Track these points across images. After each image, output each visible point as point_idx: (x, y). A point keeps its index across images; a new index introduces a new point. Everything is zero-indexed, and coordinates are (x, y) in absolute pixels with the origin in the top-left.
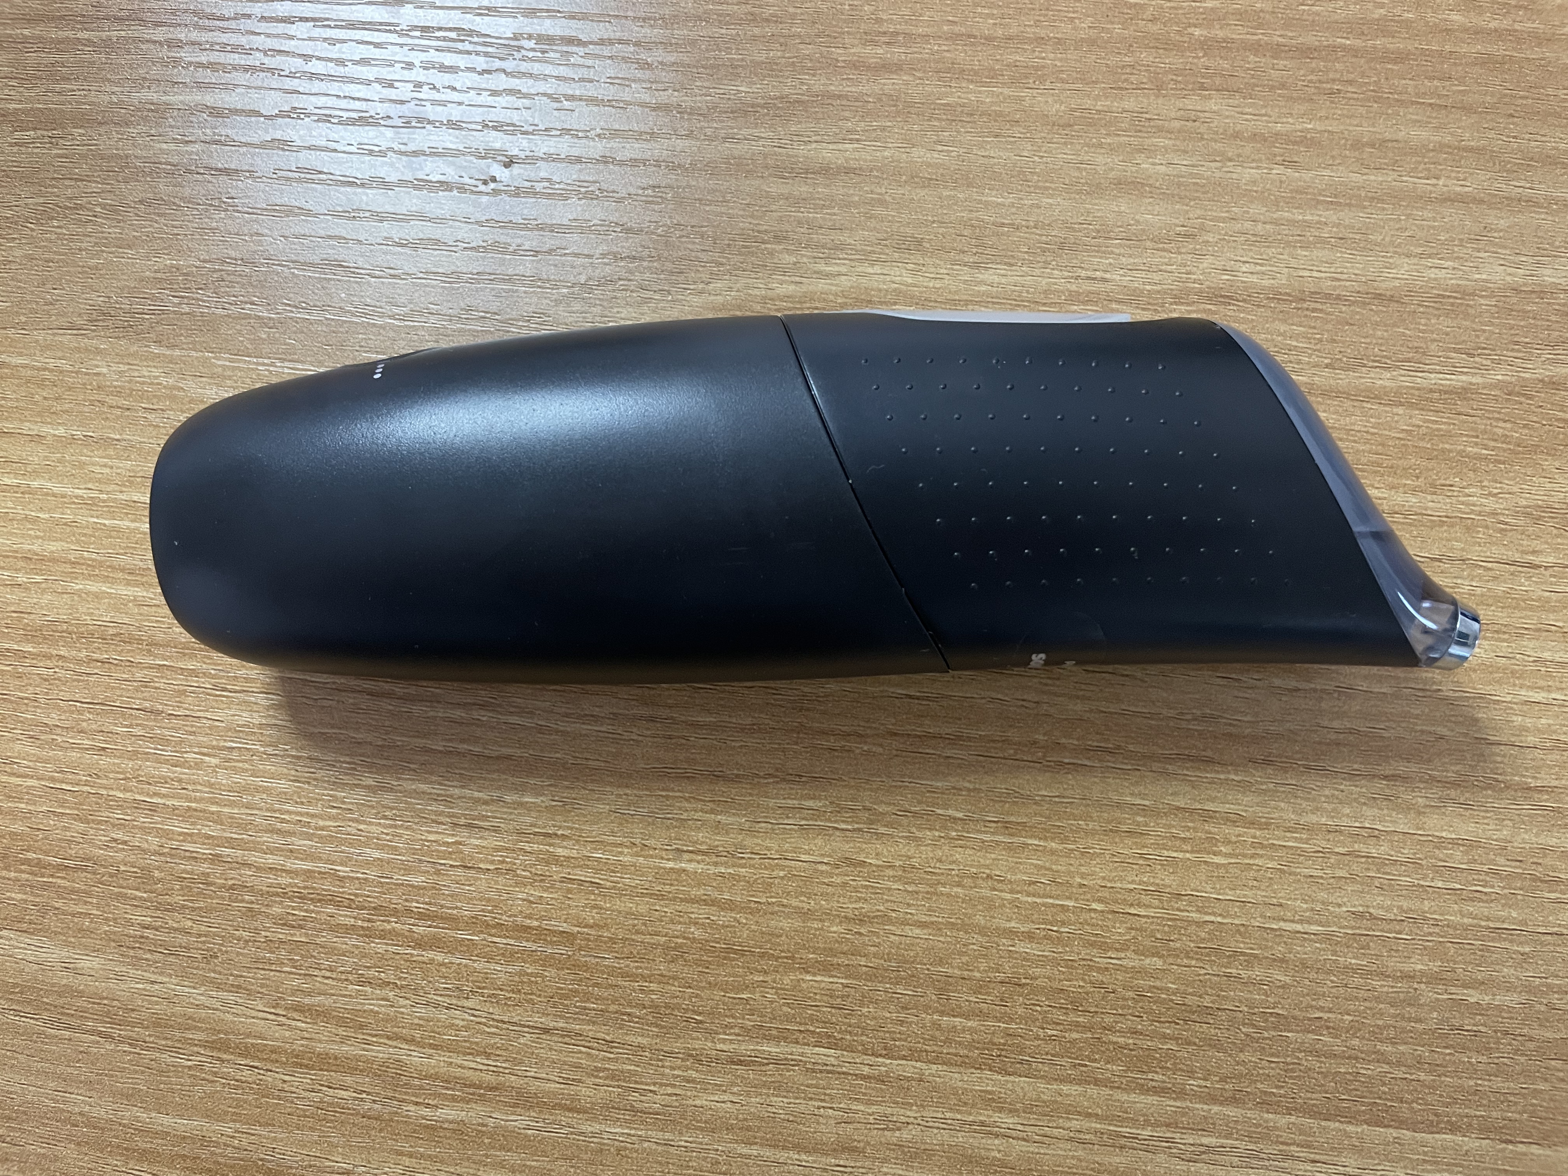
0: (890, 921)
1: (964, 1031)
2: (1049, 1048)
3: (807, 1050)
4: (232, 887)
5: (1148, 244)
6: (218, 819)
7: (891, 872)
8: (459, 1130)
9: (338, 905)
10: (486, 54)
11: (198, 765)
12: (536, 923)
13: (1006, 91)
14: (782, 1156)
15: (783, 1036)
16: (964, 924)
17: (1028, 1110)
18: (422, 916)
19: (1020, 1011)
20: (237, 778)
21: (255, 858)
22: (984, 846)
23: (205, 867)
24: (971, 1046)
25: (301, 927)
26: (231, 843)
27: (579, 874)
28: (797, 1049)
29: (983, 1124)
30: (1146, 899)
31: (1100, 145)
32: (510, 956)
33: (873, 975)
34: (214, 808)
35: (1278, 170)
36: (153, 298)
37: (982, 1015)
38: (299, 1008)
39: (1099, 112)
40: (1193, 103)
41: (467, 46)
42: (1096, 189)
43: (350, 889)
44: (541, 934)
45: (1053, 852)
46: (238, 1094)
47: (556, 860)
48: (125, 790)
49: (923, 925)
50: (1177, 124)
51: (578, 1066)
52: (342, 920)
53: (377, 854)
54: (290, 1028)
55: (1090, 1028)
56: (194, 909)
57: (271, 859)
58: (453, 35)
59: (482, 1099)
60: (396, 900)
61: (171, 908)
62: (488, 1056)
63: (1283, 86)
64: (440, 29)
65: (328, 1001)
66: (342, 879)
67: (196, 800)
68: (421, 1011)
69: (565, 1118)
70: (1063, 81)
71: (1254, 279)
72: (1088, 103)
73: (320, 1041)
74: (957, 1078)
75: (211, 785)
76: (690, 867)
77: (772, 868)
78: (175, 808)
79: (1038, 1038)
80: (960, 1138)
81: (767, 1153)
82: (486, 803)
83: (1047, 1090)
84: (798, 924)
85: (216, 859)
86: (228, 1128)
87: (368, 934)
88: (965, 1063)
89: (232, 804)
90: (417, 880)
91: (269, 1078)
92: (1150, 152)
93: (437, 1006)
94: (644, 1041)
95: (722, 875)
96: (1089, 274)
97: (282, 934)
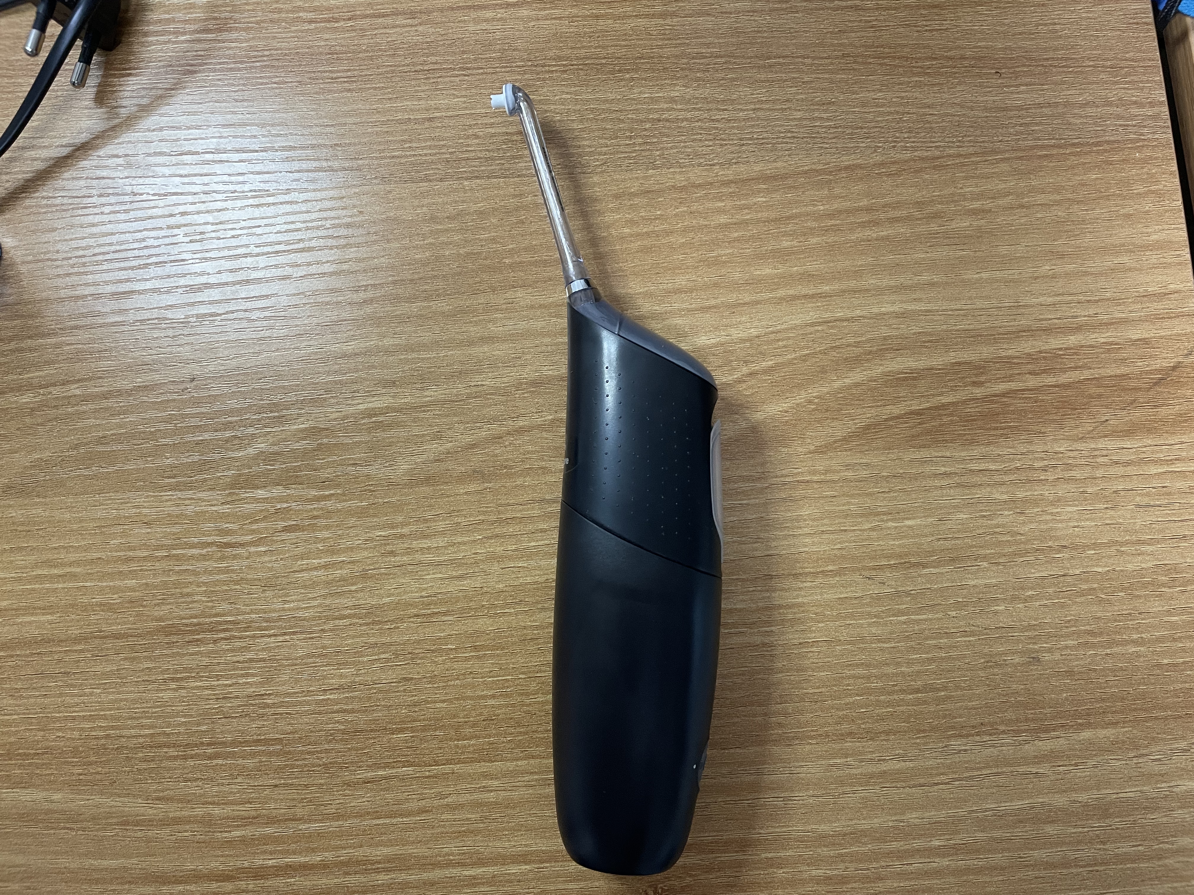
0: (428, 703)
1: (469, 746)
2: (508, 746)
3: (399, 770)
4: (117, 748)
5: (500, 365)
6: (105, 718)
7: (425, 680)
8: (243, 840)
9: (169, 747)
10: (173, 328)
11: (91, 694)
12: (263, 737)
13: (423, 304)
14: (394, 821)
15: (387, 766)
16: (462, 697)
17: (504, 776)
18: (209, 744)
19: (494, 732)
20: (111, 697)
21: (125, 732)
22: (467, 659)
23: (103, 741)
24: (474, 752)
25: (153, 761)
26: (112, 728)
27: (280, 710)
28: (394, 771)
29: (484, 787)
30: (543, 668)
31: (471, 322)
32: (253, 755)
33: (424, 729)
34: (102, 713)
35: (555, 319)
36: (32, 475)
37: (477, 737)
38: (158, 799)
39: (467, 307)
40: (510, 294)
41: (164, 326)
42: (471, 343)
43: (173, 738)
44: (267, 742)
45: (498, 655)
46: (137, 844)
47: (267, 706)
48: (59, 712)
49: (443, 701)
50: (504, 306)
51: (294, 799)
52: (171, 754)
53: (183, 720)
54: (156, 809)
55: (526, 733)
56: (101, 762)
57: (133, 732)
58: (156, 321)
59: (251, 823)
60: (194, 739)
61: (91, 764)
62: (251, 803)
63: (550, 280)
64: (149, 320)
65: (171, 793)
66: (168, 734)
67: (93, 711)
68: (216, 789)
69: (291, 824)
70: (449, 295)
71: (550, 372)
72: (462, 303)
73: (171, 812)
74: (469, 769)
75: (99, 702)
76: (331, 697)
77: (370, 689)
78: (84, 716)
79: (503, 742)
80: (475, 796)
81: (387, 821)
82: (230, 686)
83: (511, 765)
84: (386, 713)
85: (108, 736)
86: (134, 861)
87: (185, 758)
88: (472, 761)
89: (110, 710)
90: (204, 728)
91: (150, 833)
92: (493, 321)
93: (223, 785)
94: (322, 781)
95: (347, 697)
96: (475, 383)
97: (144, 766)
